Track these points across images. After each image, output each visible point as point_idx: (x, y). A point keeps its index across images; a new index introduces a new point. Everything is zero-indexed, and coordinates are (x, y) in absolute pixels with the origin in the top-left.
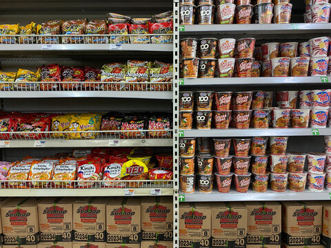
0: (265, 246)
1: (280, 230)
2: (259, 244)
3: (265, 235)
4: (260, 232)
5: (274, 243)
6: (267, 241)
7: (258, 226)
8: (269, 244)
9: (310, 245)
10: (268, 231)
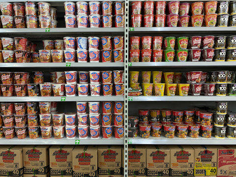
0: (36, 175)
1: (45, 165)
2: (32, 174)
3: (35, 168)
4: (31, 165)
5: (41, 173)
6: (37, 172)
7: (31, 162)
8: (38, 174)
9: (65, 175)
10: (37, 165)
